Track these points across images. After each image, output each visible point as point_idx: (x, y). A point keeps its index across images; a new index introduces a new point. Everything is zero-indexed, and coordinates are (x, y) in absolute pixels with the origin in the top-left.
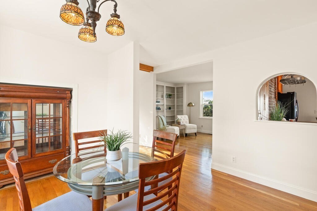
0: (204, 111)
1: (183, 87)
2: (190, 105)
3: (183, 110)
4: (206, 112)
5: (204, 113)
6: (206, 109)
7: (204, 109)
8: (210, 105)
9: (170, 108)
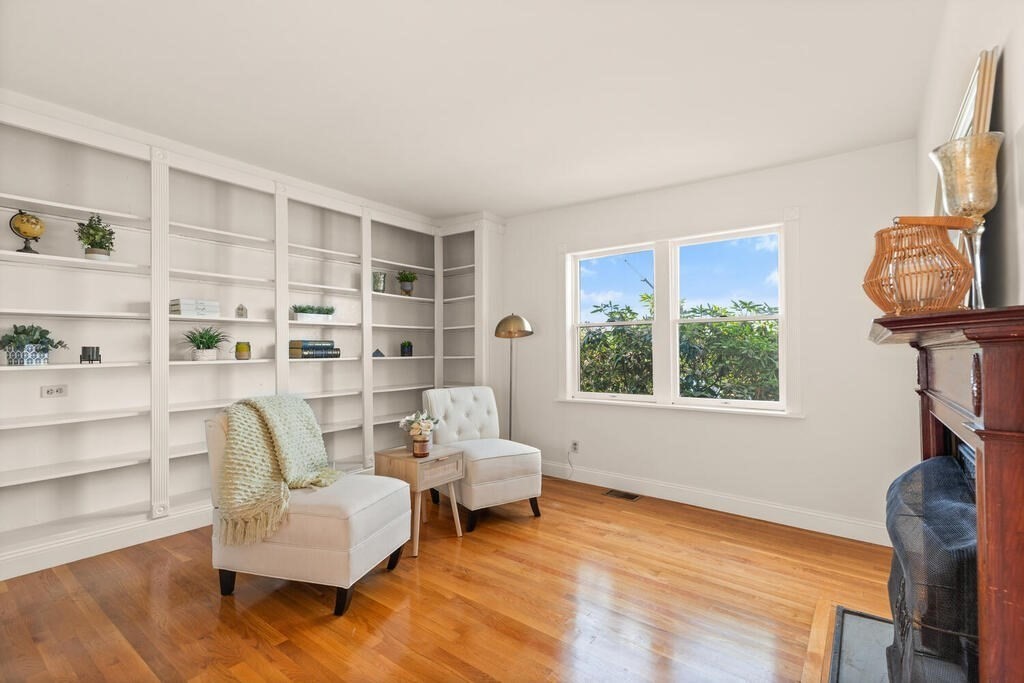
0: (586, 363)
1: (473, 232)
2: (506, 328)
3: (473, 360)
4: (593, 365)
5: (585, 373)
6: (596, 354)
7: (583, 350)
8: (614, 333)
9: (406, 349)
